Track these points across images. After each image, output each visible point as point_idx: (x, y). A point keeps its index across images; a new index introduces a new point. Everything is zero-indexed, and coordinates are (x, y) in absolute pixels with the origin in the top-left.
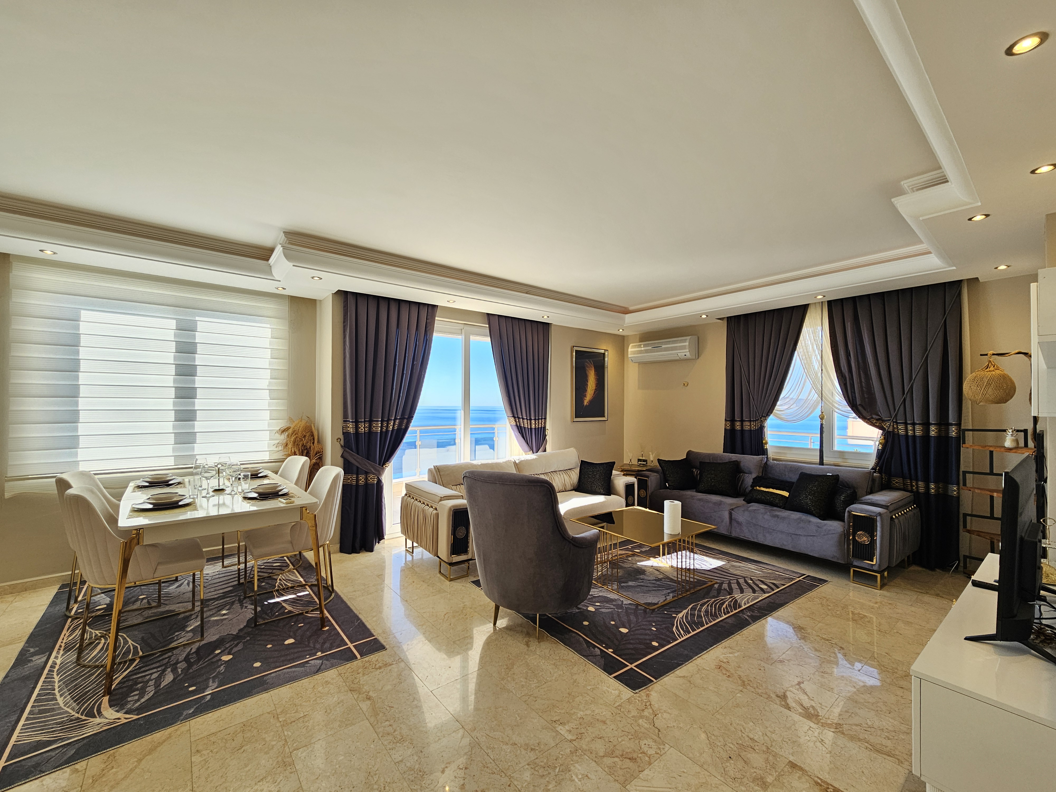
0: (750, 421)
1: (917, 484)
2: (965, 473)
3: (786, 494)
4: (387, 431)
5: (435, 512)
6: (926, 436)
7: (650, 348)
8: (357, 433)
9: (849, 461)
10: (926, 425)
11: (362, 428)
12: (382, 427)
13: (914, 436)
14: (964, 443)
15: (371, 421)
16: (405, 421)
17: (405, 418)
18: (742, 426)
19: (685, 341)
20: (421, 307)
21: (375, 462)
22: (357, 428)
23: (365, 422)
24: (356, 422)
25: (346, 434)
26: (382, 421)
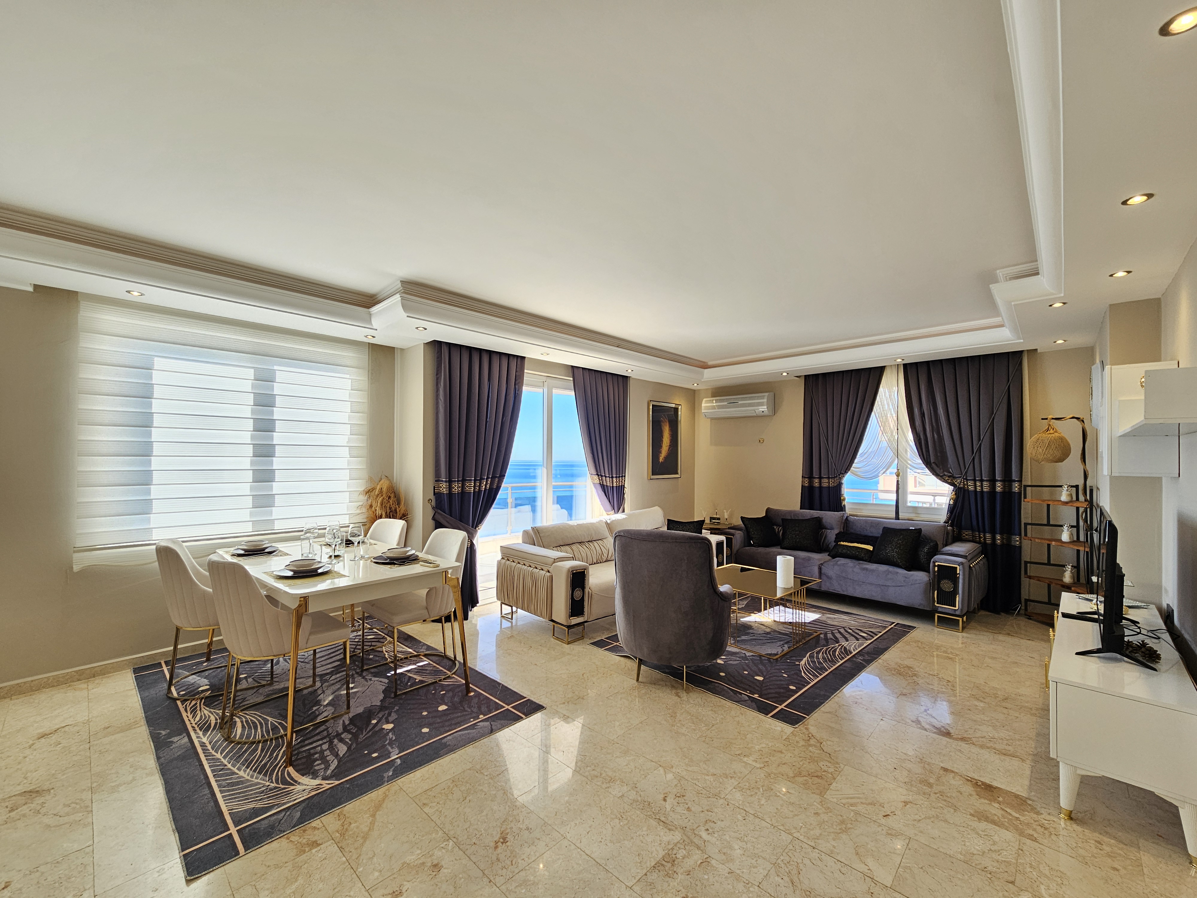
0: (829, 478)
1: (984, 536)
2: (1026, 524)
3: (870, 548)
4: (480, 491)
5: (548, 574)
6: (993, 492)
7: (726, 403)
8: (450, 494)
9: (922, 516)
10: (993, 481)
11: (456, 488)
12: (474, 487)
13: (982, 492)
14: (1025, 497)
15: (464, 481)
16: (497, 479)
17: (496, 477)
18: (820, 483)
19: (763, 397)
20: (511, 358)
21: (468, 524)
22: (450, 488)
23: (458, 481)
24: (450, 482)
25: (438, 495)
26: (475, 480)
